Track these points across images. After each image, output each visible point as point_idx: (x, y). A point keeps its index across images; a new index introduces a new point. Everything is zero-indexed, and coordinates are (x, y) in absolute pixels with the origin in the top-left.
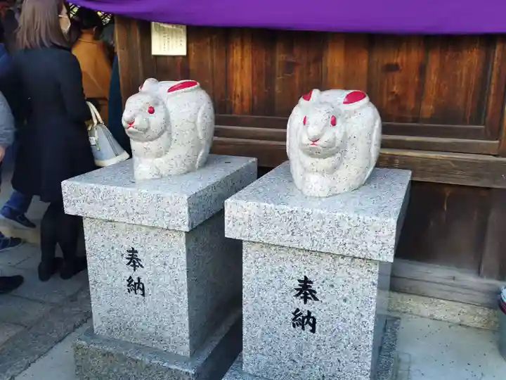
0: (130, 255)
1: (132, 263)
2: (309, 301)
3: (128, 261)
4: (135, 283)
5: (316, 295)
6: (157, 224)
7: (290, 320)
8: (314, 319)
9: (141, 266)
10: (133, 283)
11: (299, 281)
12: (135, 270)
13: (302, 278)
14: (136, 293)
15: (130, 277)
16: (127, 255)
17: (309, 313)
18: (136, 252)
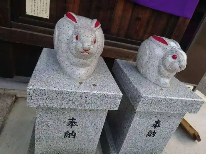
0: (70, 121)
1: (70, 125)
2: (156, 127)
3: (68, 124)
4: (70, 134)
5: (160, 125)
6: (100, 108)
7: (146, 135)
8: (156, 133)
9: (77, 125)
10: (69, 134)
11: (156, 121)
12: (72, 128)
13: (157, 120)
14: (69, 138)
15: (68, 131)
16: (68, 121)
17: (155, 131)
18: (75, 119)
